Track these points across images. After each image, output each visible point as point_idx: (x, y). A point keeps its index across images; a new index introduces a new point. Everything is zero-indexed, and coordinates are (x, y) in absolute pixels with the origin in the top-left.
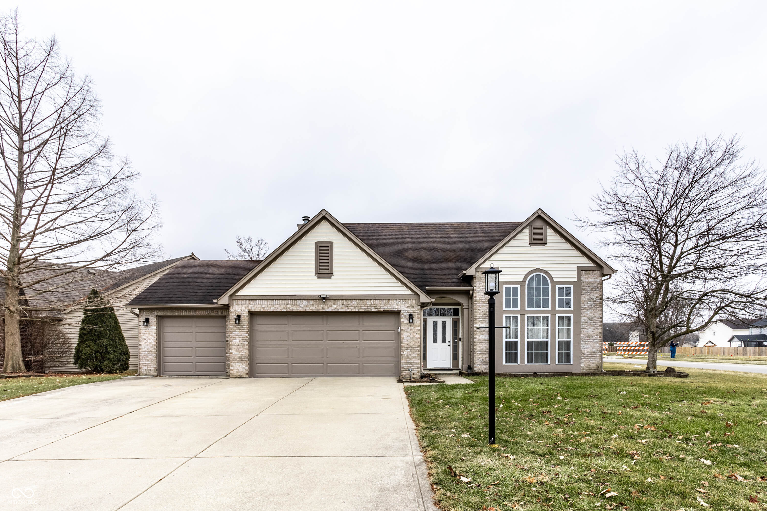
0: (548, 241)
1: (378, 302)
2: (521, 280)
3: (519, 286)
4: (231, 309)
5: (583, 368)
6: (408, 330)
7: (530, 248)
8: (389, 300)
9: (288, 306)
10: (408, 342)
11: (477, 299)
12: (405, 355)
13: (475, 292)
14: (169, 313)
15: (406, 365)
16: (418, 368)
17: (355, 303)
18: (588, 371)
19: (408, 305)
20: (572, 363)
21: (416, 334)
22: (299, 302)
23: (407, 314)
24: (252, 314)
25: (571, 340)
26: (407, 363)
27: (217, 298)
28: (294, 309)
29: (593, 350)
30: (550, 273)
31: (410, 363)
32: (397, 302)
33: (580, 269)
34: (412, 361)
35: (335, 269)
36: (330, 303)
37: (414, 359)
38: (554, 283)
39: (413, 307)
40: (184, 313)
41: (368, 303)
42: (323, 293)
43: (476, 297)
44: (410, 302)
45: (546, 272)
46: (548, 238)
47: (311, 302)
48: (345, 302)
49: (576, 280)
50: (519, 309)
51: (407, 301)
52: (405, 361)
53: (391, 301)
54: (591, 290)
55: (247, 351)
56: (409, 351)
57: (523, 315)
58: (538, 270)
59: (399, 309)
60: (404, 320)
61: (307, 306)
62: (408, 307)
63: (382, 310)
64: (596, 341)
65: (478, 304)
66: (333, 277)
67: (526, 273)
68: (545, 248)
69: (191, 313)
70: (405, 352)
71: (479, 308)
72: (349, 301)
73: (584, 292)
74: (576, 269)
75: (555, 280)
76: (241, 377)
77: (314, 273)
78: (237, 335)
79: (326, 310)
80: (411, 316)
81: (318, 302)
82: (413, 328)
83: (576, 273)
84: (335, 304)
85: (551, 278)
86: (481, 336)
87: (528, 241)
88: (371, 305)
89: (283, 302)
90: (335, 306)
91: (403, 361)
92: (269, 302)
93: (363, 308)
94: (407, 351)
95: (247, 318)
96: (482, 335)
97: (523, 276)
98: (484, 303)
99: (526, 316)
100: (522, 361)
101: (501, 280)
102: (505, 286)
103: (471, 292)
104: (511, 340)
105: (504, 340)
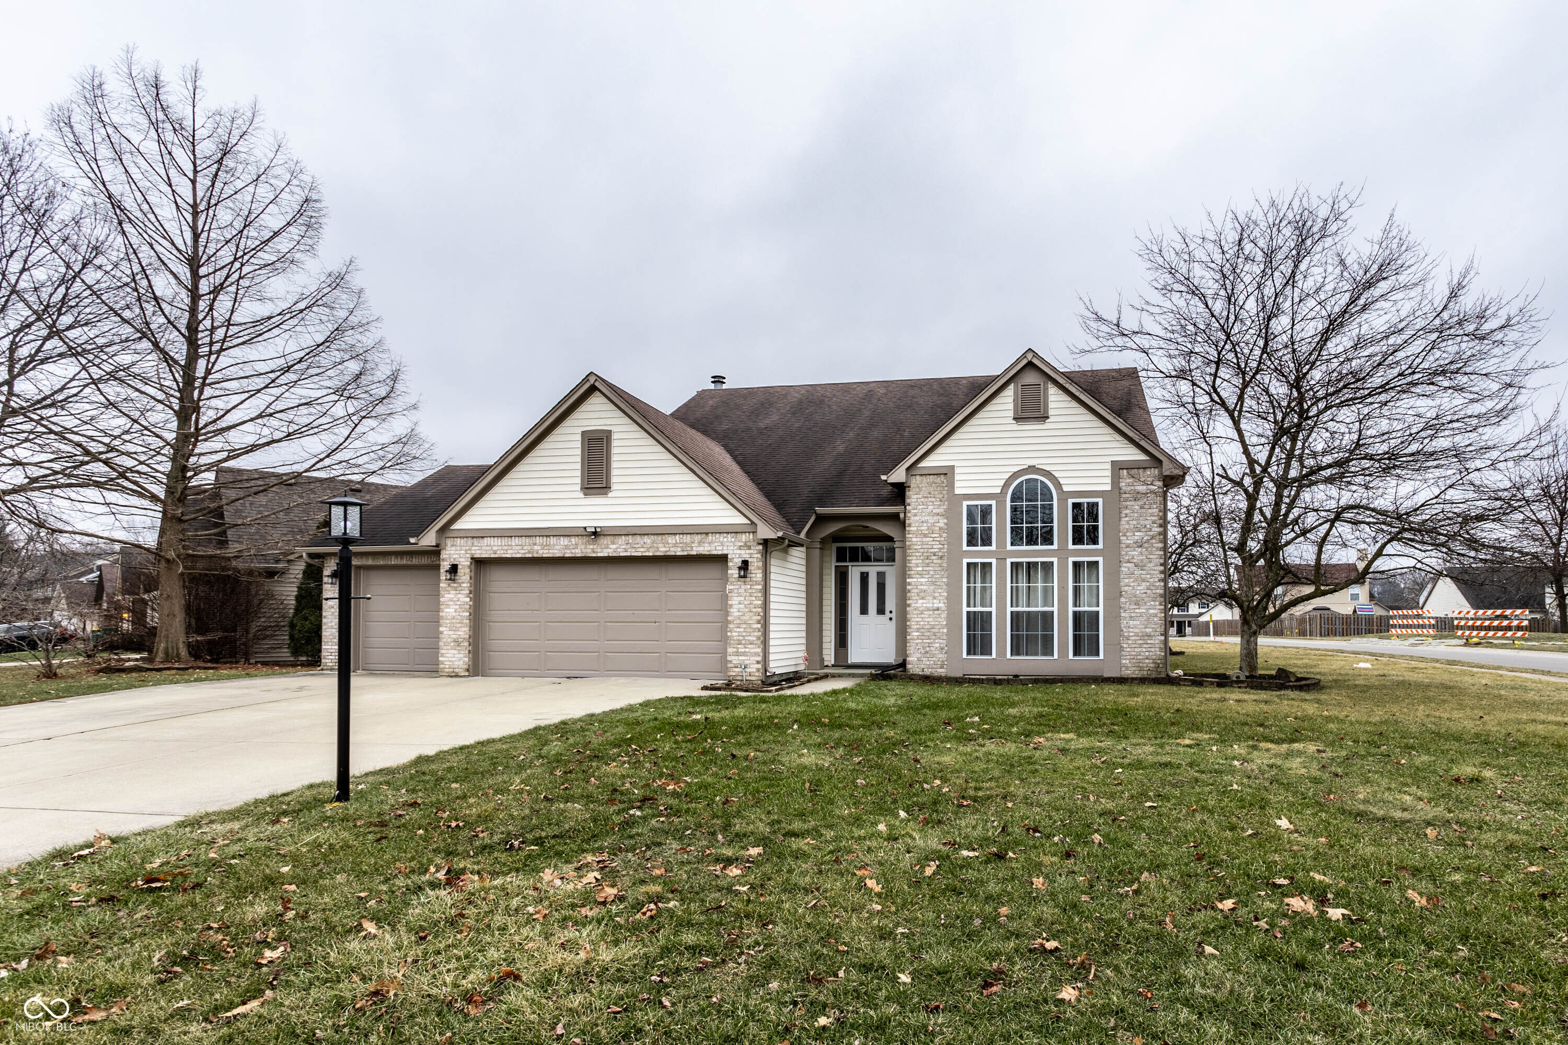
0: (1051, 412)
1: (687, 539)
2: (998, 490)
3: (993, 503)
4: (444, 555)
5: (1127, 668)
6: (739, 591)
7: (1016, 427)
8: (707, 534)
9: (536, 547)
10: (739, 614)
11: (912, 529)
12: (735, 638)
13: (909, 515)
15: (737, 657)
16: (758, 662)
17: (647, 540)
18: (1137, 674)
19: (740, 544)
20: (1101, 656)
21: (755, 598)
22: (553, 540)
23: (738, 562)
24: (479, 563)
25: (1101, 609)
26: (737, 654)
27: (416, 535)
28: (546, 554)
29: (1148, 630)
30: (1056, 474)
31: (744, 654)
32: (721, 538)
33: (1118, 467)
34: (748, 649)
35: (614, 480)
36: (604, 541)
37: (749, 646)
38: (1064, 496)
39: (749, 548)
40: (394, 561)
41: (671, 540)
42: (591, 523)
43: (910, 525)
44: (744, 537)
45: (1048, 474)
46: (1051, 405)
47: (573, 540)
48: (630, 539)
49: (1108, 488)
50: (993, 547)
51: (739, 535)
52: (735, 650)
53: (710, 536)
54: (1141, 508)
55: (467, 629)
56: (743, 629)
57: (1001, 560)
58: (1032, 469)
59: (725, 552)
60: (733, 572)
61: (567, 547)
62: (740, 548)
63: (694, 553)
64: (1152, 611)
65: (915, 539)
66: (610, 495)
67: (1007, 476)
68: (1047, 425)
69: (404, 562)
70: (735, 633)
71: (916, 547)
72: (638, 538)
73: (1127, 511)
74: (1109, 466)
75: (1065, 489)
76: (457, 676)
77: (578, 487)
78: (451, 600)
79: (600, 555)
80: (745, 565)
81: (585, 539)
82: (750, 587)
83: (1109, 473)
84: (613, 543)
85: (1058, 486)
86: (920, 601)
87: (1011, 414)
88: (675, 545)
89: (527, 540)
90: (614, 546)
91: (730, 650)
92: (505, 541)
93: (662, 550)
94: (737, 630)
95: (468, 570)
96: (923, 598)
97: (1002, 483)
98: (925, 536)
99: (1009, 561)
100: (1001, 652)
101: (957, 491)
102: (965, 503)
103: (902, 516)
104: (979, 609)
105: (965, 609)
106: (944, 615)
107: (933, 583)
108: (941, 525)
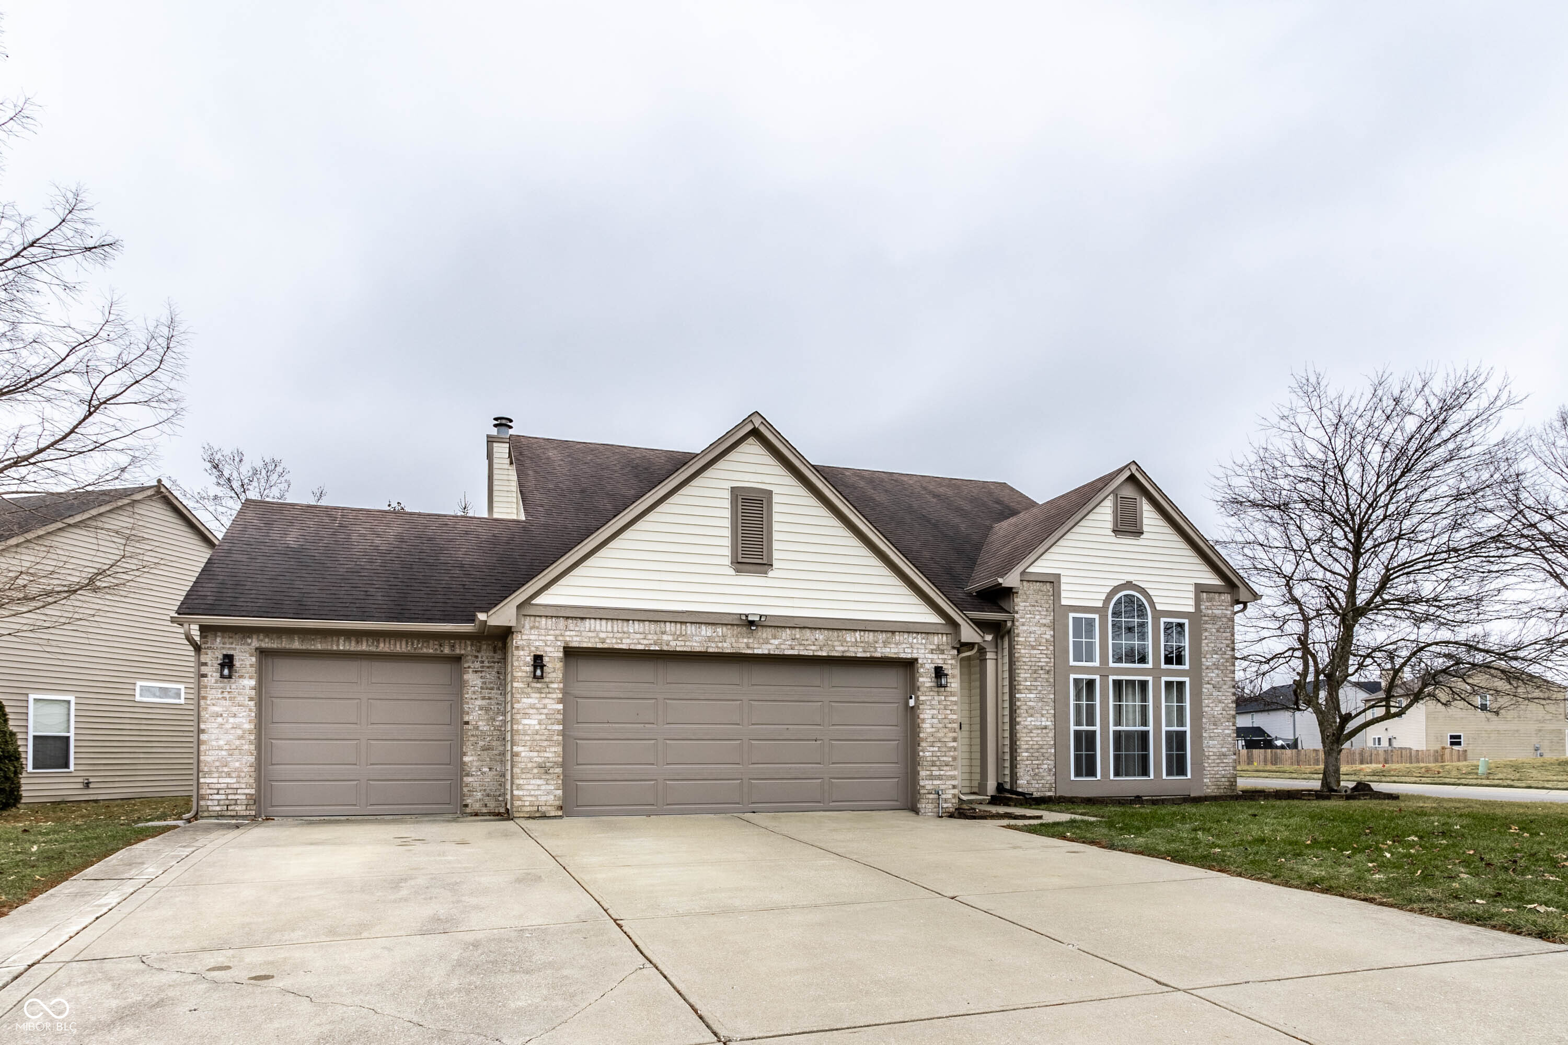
0: (1145, 529)
1: (870, 637)
2: (1100, 604)
3: (1096, 616)
4: (518, 640)
5: (1208, 787)
6: (933, 703)
7: (1114, 539)
8: (893, 632)
9: (665, 637)
10: (934, 730)
11: (1020, 639)
12: (928, 759)
13: (1017, 624)
14: (296, 645)
15: (930, 782)
16: (954, 787)
17: (820, 636)
18: (1216, 792)
19: (932, 647)
20: (1189, 776)
21: (949, 712)
22: (691, 629)
23: (930, 667)
24: (571, 654)
25: (1188, 728)
26: (931, 777)
27: (486, 610)
28: (679, 646)
29: (1224, 750)
30: (1151, 592)
31: (939, 778)
32: (910, 638)
33: (1200, 589)
34: (942, 773)
35: (776, 555)
36: (765, 634)
37: (945, 768)
38: (1158, 614)
39: (942, 652)
41: (849, 637)
42: (754, 611)
43: (1018, 635)
44: (936, 639)
45: (1143, 591)
46: (1145, 521)
47: (719, 630)
48: (797, 634)
49: (1192, 610)
50: (1097, 664)
51: (931, 637)
52: (928, 773)
53: (897, 637)
54: (1218, 631)
55: (559, 749)
56: (936, 749)
57: (1104, 677)
58: (1129, 585)
59: (915, 656)
60: (925, 680)
61: (710, 639)
62: (932, 652)
63: (879, 655)
64: (1227, 732)
65: (1023, 651)
66: (771, 574)
67: (1108, 590)
68: (1141, 541)
70: (927, 752)
71: (1024, 660)
72: (808, 632)
73: (1206, 634)
74: (1192, 588)
75: (1159, 607)
76: (544, 817)
77: (727, 561)
78: (532, 707)
79: (756, 651)
80: (939, 672)
81: (736, 630)
82: (943, 698)
83: (1192, 595)
84: (775, 638)
85: (1152, 604)
86: (1029, 719)
87: (1110, 525)
88: (856, 644)
89: (653, 626)
90: (776, 642)
91: (923, 773)
92: (618, 626)
93: (838, 650)
94: (932, 749)
95: (559, 665)
96: (1032, 716)
97: (1103, 597)
98: (1033, 648)
99: (1111, 678)
100: (1105, 773)
101: (1064, 602)
102: (1071, 615)
103: (1009, 624)
104: (1085, 728)
105: (1073, 728)
106: (1051, 734)
107: (1041, 700)
108: (1048, 637)
